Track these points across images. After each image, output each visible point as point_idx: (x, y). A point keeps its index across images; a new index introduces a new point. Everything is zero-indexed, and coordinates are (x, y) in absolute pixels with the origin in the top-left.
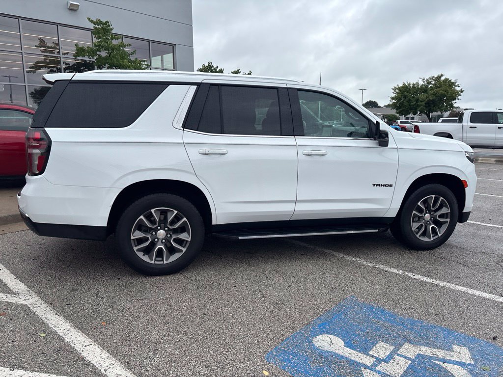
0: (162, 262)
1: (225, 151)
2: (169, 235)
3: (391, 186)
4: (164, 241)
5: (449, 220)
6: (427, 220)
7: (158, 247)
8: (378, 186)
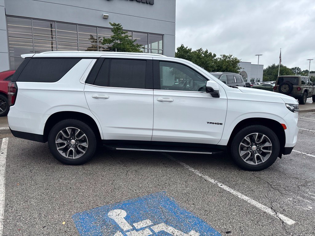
0: (72, 158)
1: (108, 97)
2: (77, 143)
3: (221, 124)
4: (74, 146)
5: (271, 152)
6: (253, 150)
7: (71, 149)
8: (211, 124)
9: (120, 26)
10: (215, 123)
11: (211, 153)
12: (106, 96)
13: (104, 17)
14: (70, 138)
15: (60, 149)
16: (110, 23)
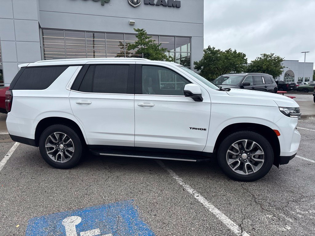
0: (60, 162)
1: (90, 103)
2: (65, 148)
3: (205, 130)
4: (62, 150)
5: (263, 161)
6: (243, 158)
7: (59, 153)
8: (194, 129)
9: (144, 31)
10: (199, 129)
11: (195, 161)
12: (89, 102)
13: (131, 24)
14: (59, 142)
15: (50, 153)
16: (134, 29)
